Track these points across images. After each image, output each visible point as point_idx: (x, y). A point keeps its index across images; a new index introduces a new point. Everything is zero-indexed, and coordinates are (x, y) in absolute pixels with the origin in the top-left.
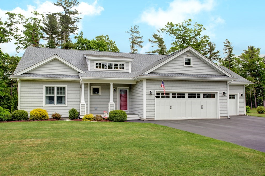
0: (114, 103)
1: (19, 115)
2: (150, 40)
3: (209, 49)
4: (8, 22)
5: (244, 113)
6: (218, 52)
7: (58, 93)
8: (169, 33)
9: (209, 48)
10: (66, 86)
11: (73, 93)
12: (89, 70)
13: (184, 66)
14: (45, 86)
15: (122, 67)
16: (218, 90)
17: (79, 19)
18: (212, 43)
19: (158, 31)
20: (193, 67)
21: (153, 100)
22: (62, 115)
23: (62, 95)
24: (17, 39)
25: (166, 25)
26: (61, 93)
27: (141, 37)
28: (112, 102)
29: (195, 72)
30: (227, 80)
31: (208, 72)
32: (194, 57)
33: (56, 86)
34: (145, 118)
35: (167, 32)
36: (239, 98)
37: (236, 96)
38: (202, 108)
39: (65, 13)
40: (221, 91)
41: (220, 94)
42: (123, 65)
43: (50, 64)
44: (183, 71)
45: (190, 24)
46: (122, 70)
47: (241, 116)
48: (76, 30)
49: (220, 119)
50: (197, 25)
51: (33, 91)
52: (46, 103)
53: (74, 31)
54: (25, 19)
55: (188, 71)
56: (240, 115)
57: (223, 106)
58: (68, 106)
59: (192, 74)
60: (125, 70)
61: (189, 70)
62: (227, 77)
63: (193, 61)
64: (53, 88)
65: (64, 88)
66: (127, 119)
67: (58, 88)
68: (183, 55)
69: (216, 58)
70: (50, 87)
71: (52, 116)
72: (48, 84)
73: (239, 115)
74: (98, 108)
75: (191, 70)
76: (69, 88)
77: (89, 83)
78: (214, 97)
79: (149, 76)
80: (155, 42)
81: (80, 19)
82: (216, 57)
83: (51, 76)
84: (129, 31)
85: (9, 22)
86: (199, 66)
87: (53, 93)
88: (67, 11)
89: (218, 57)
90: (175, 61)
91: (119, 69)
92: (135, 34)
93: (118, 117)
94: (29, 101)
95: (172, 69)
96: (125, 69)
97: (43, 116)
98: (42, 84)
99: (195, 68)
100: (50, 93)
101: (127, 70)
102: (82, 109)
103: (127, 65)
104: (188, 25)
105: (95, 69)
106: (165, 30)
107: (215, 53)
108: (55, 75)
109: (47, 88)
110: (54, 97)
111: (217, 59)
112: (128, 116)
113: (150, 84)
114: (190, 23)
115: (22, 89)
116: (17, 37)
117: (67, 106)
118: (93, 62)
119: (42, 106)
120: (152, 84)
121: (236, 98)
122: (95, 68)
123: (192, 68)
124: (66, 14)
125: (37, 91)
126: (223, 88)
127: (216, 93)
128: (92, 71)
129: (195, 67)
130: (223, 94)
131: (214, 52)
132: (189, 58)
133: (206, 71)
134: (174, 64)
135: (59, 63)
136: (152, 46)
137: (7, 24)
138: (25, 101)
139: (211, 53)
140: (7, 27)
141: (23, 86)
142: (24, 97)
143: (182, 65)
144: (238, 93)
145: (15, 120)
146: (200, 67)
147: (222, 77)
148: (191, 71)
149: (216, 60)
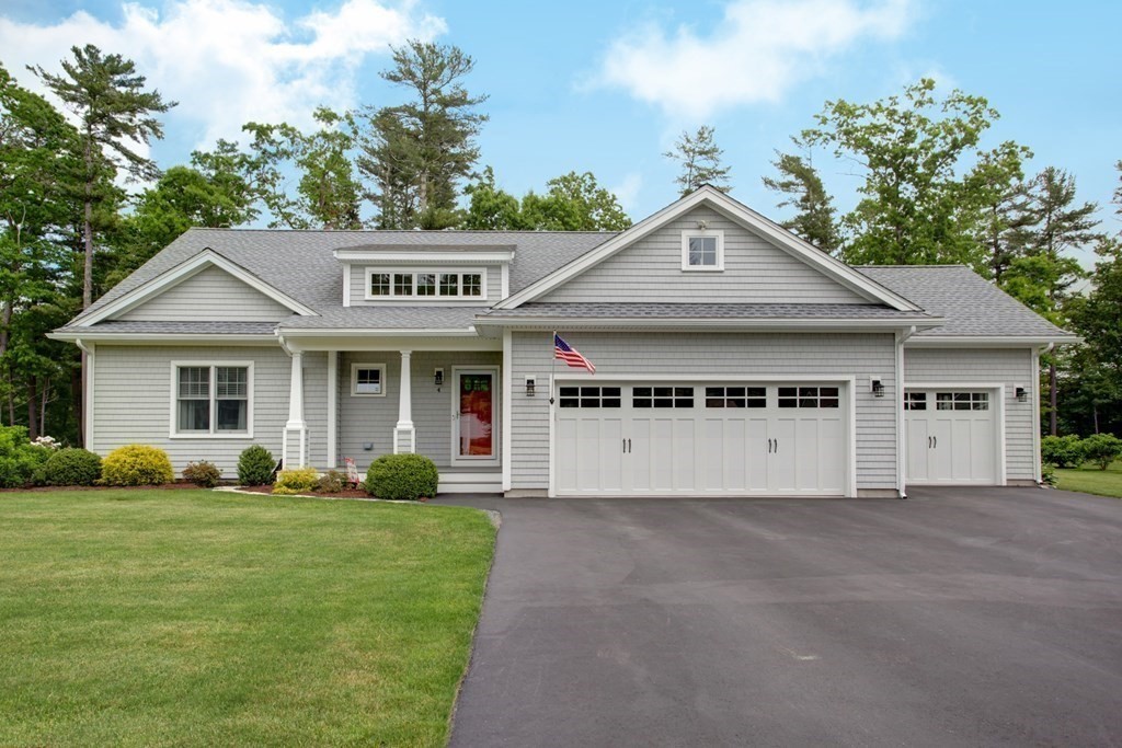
0: (415, 426)
1: (62, 467)
2: (768, 182)
3: (1043, 200)
4: (250, 157)
5: (1030, 477)
6: (1088, 209)
7: (220, 390)
8: (833, 145)
9: (1046, 194)
10: (250, 364)
11: (275, 388)
12: (346, 303)
13: (684, 272)
14: (175, 364)
15: (472, 286)
16: (849, 371)
17: (475, 120)
18: (1059, 171)
19: (796, 141)
20: (727, 273)
21: (540, 417)
22: (225, 470)
23: (236, 398)
24: (277, 210)
25: (818, 117)
26: (232, 391)
27: (724, 173)
28: (405, 422)
29: (738, 293)
30: (895, 328)
31: (798, 294)
32: (730, 232)
33: (213, 363)
34: (508, 489)
35: (824, 145)
36: (1003, 407)
37: (990, 397)
38: (773, 450)
39: (425, 105)
40: (865, 376)
41: (861, 390)
42: (477, 278)
43: (195, 284)
44: (680, 293)
45: (931, 101)
46: (471, 297)
47: (1018, 487)
48: (473, 164)
49: (858, 499)
50: (959, 101)
51: (138, 382)
52: (183, 426)
53: (468, 168)
54: (302, 139)
55: (702, 293)
56: (1011, 484)
57: (876, 444)
58: (258, 435)
59: (721, 305)
60: (485, 298)
61: (709, 286)
62: (892, 312)
63: (729, 246)
64: (206, 370)
65: (244, 370)
66: (441, 489)
67: (220, 369)
68: (679, 225)
69: (1079, 236)
70: (195, 370)
71: (183, 473)
72: (187, 358)
73: (1005, 484)
74: (375, 446)
75: (718, 287)
76: (259, 371)
77: (333, 349)
78: (834, 404)
79: (527, 317)
80: (786, 186)
81: (483, 119)
82: (1079, 232)
83: (192, 328)
84: (676, 152)
85: (254, 155)
86: (756, 266)
87: (206, 389)
88: (433, 97)
89: (1086, 232)
90: (642, 252)
91: (460, 296)
92: (701, 162)
93: (388, 481)
94: (122, 417)
95: (626, 286)
96: (484, 296)
97: (143, 472)
98: (167, 359)
99: (737, 280)
100: (195, 389)
101: (491, 299)
102: (291, 449)
103: (493, 276)
104: (921, 103)
105: (367, 298)
106: (820, 135)
107: (1071, 214)
108: (207, 325)
109: (183, 371)
110: (208, 401)
111: (1086, 240)
112: (442, 477)
113: (529, 348)
114: (929, 94)
115: (99, 376)
116: (276, 204)
117: (251, 436)
118: (360, 270)
119: (165, 435)
120: (536, 348)
121: (990, 406)
122: (368, 295)
123: (724, 280)
124: (427, 109)
125: (149, 382)
126: (877, 363)
127: (845, 383)
128: (354, 304)
129: (734, 273)
130: (874, 390)
131: (1067, 209)
132: (710, 233)
133: (791, 287)
134: (638, 265)
135: (224, 279)
136: (780, 206)
137: (248, 162)
138: (110, 417)
139: (1054, 218)
140: (248, 172)
141: (103, 365)
142: (107, 406)
143: (673, 266)
144: (1002, 386)
145: (50, 485)
146: (763, 273)
147: (867, 311)
148: (716, 293)
149: (1076, 245)
